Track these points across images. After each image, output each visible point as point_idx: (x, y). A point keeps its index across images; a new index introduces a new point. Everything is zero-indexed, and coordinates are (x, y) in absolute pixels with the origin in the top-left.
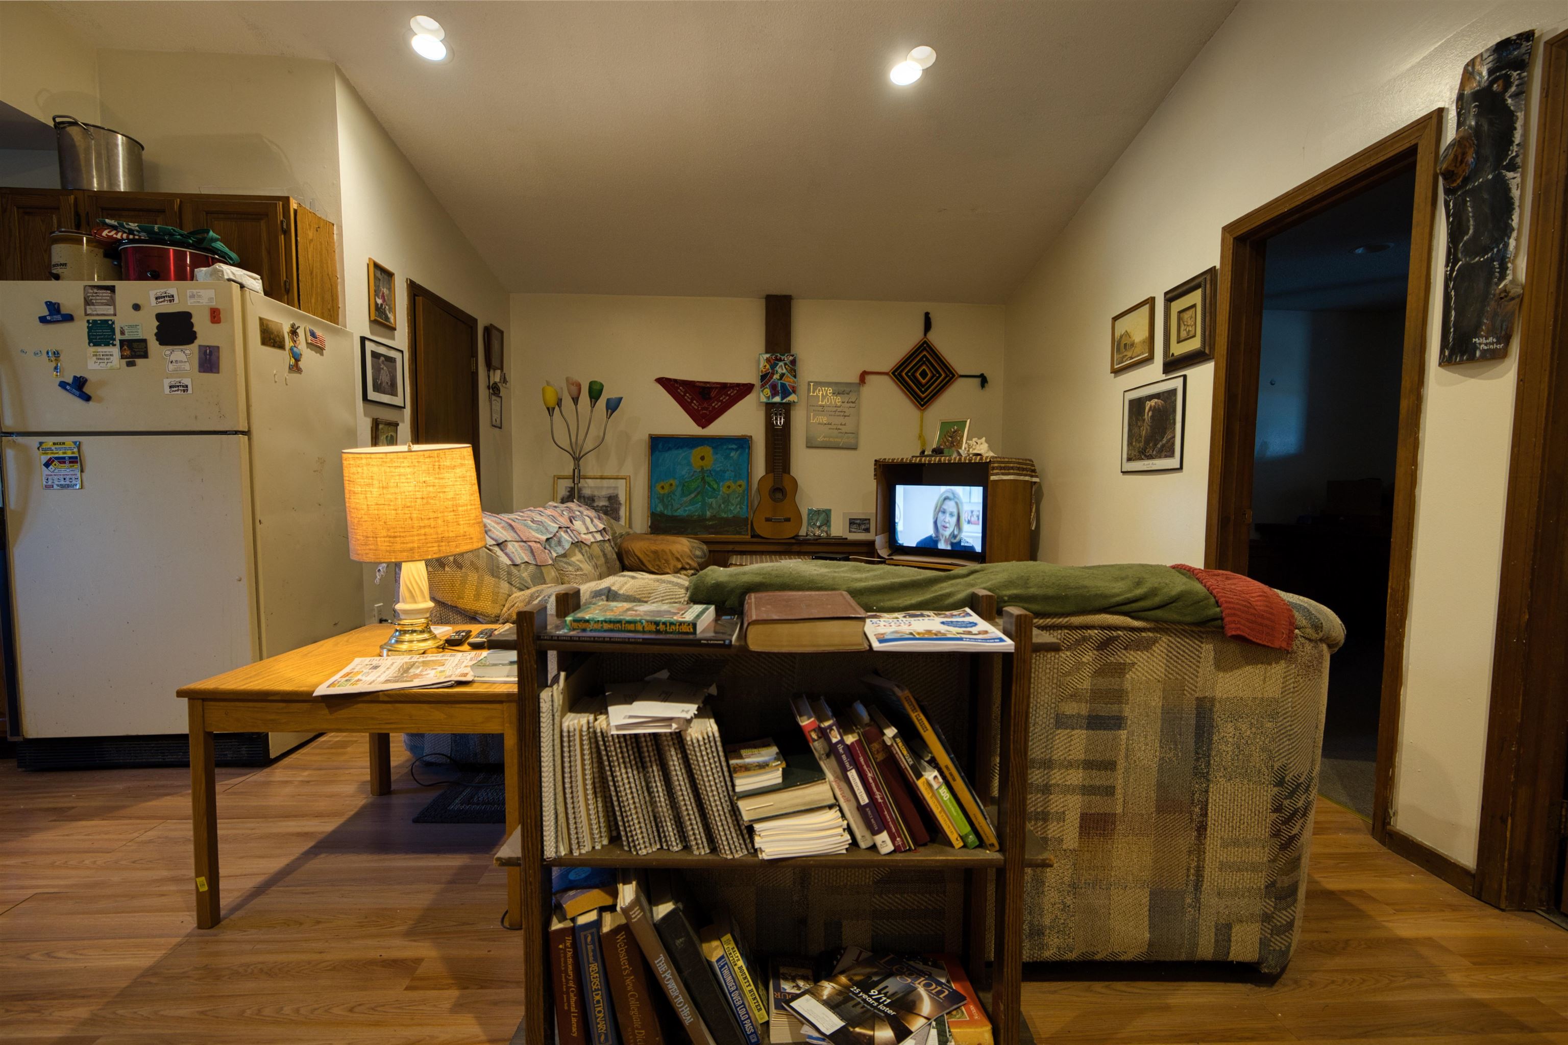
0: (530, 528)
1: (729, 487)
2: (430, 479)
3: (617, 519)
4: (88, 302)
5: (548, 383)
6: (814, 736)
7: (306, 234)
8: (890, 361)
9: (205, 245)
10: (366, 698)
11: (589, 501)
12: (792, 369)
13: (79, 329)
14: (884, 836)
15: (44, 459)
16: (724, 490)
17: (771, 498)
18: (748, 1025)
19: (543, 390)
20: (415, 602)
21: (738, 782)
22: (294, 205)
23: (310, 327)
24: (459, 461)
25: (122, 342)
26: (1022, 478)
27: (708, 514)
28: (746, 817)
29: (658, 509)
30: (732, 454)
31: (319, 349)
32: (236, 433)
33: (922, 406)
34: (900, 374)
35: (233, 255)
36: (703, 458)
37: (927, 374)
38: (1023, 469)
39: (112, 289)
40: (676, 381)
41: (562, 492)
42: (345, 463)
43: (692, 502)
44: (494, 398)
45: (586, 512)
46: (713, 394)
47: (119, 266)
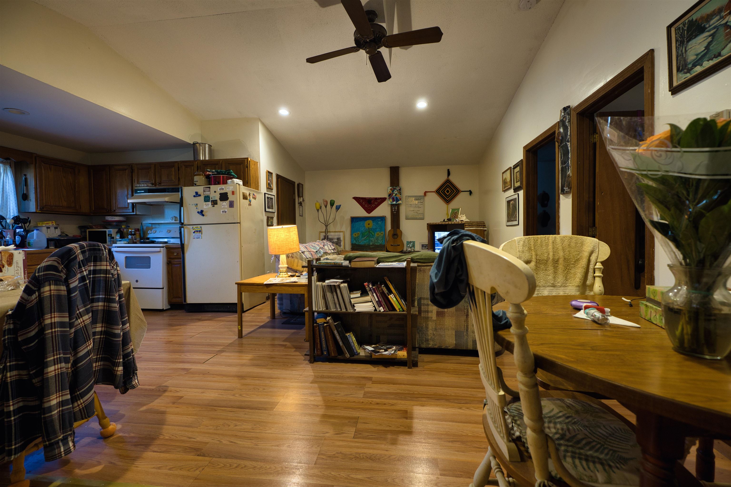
0: (311, 248)
1: (378, 234)
2: (288, 234)
3: (340, 246)
4: (204, 191)
5: (317, 202)
6: (367, 286)
7: (252, 166)
8: (435, 187)
9: (230, 174)
10: (275, 285)
11: (330, 240)
12: (399, 192)
13: (202, 198)
14: (382, 308)
15: (193, 231)
16: (376, 235)
17: (393, 238)
18: (355, 350)
19: (316, 204)
20: (283, 265)
21: (351, 296)
22: (249, 160)
23: (253, 193)
24: (294, 230)
25: (212, 201)
26: (479, 228)
27: (371, 244)
28: (352, 303)
29: (354, 242)
30: (379, 223)
31: (255, 198)
32: (237, 223)
33: (447, 203)
34: (439, 192)
35: (236, 176)
36: (369, 224)
37: (449, 191)
38: (480, 225)
39: (210, 188)
40: (359, 198)
41: (322, 237)
42: (268, 231)
43: (365, 240)
44: (300, 206)
45: (329, 243)
46: (372, 202)
47: (210, 181)
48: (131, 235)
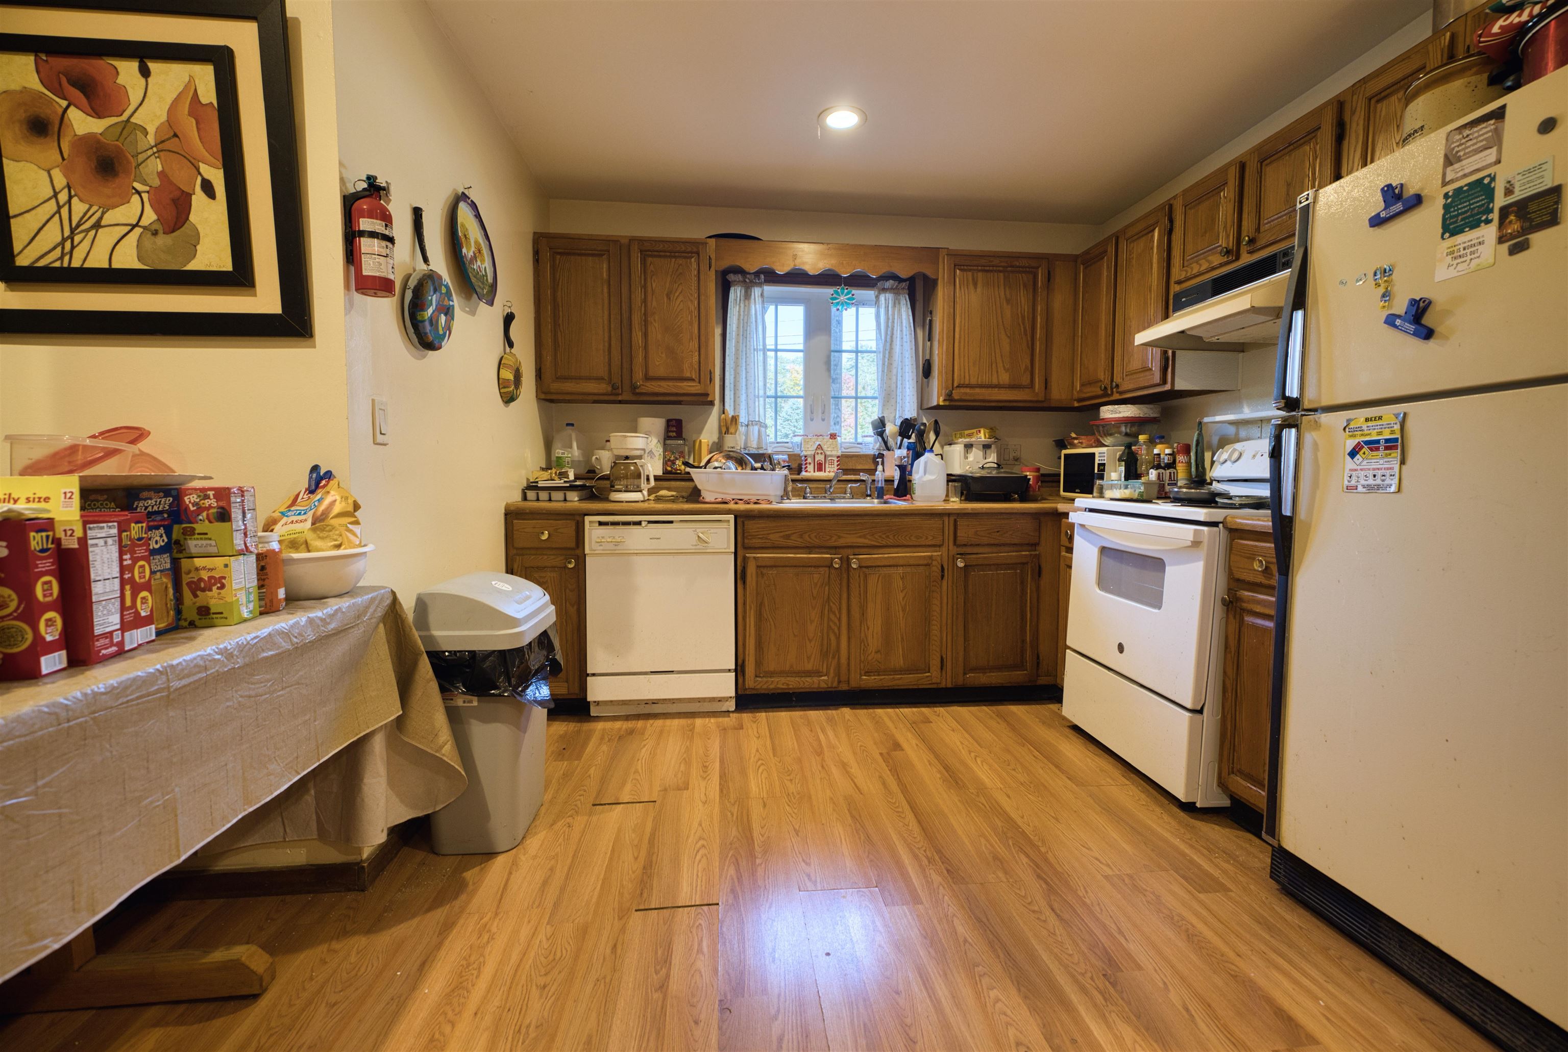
4: (1451, 160)
13: (1430, 214)
15: (1350, 444)
39: (1499, 114)
48: (1158, 467)
